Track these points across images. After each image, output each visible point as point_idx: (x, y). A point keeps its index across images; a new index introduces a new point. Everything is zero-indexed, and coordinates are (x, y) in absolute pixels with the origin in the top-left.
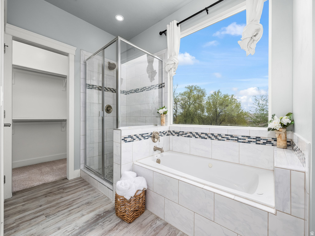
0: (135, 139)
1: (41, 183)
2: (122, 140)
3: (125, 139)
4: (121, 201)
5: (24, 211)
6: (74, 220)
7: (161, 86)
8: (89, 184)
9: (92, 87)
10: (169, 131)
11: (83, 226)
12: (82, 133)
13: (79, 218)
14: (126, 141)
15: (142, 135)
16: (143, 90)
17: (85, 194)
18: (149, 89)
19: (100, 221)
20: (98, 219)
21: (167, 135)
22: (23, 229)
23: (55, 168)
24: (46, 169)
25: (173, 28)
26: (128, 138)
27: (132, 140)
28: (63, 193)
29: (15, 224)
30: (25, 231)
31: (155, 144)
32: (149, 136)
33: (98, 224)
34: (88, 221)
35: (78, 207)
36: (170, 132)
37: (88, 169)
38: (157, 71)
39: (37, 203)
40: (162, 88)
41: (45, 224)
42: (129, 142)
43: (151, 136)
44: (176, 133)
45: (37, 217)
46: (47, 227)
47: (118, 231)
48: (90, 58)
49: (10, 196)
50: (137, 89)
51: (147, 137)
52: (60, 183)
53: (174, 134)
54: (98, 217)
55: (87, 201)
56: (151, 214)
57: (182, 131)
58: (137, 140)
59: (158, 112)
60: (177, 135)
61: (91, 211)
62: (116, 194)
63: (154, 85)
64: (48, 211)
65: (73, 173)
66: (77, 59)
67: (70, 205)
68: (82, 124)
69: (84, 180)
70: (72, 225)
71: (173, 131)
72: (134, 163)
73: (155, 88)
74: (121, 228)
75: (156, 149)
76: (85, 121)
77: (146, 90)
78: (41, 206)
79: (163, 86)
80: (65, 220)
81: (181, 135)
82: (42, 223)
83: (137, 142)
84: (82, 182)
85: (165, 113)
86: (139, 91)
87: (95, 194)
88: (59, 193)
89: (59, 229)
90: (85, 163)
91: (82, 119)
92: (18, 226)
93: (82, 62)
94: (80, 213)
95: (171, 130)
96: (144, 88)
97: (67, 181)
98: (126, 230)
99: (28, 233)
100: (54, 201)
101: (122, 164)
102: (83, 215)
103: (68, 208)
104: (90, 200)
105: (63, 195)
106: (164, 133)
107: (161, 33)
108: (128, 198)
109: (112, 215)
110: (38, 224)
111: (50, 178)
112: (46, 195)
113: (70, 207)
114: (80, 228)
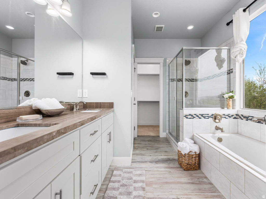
0: (195, 117)
1: (148, 135)
2: (184, 116)
3: (187, 116)
4: (180, 154)
5: (140, 144)
6: (157, 155)
7: (230, 72)
8: (169, 143)
9: (173, 80)
10: (237, 115)
11: (160, 160)
12: (167, 110)
13: (160, 156)
14: (187, 118)
15: (202, 115)
16: (213, 77)
17: (166, 147)
18: (219, 76)
19: (169, 161)
20: (168, 160)
21: (233, 118)
22: (139, 150)
23: (155, 129)
24: (151, 129)
25: (238, 16)
26: (188, 115)
27: (193, 117)
28: (156, 142)
29: (136, 147)
30: (139, 151)
31: (216, 124)
32: (210, 116)
33: (167, 162)
34: (163, 159)
35: (161, 151)
36: (239, 115)
37: (170, 133)
38: (226, 59)
39: (145, 143)
40: (230, 74)
41: (146, 152)
42: (189, 118)
43: (212, 116)
44: (245, 117)
45: (144, 148)
46: (146, 153)
47: (176, 170)
48: (172, 61)
49: (136, 136)
50: (209, 77)
51: (208, 117)
52: (156, 137)
53: (242, 118)
54: (168, 159)
55: (165, 150)
56: (203, 174)
57: (251, 116)
58: (197, 118)
59: (223, 97)
60: (246, 119)
61: (166, 156)
62: (178, 150)
63: (223, 72)
64: (148, 147)
65: (163, 134)
66: (165, 65)
67: (157, 149)
68: (167, 104)
69: (167, 139)
70: (156, 157)
71: (241, 115)
72: (194, 134)
73: (224, 74)
74: (178, 170)
75: (217, 128)
76: (169, 103)
77: (216, 77)
78: (146, 144)
79: (232, 72)
80: (153, 154)
81: (250, 120)
82: (145, 151)
83: (196, 119)
84: (166, 140)
85: (232, 97)
86: (211, 78)
87: (171, 149)
88: (154, 142)
89: (150, 156)
90: (169, 130)
91: (167, 102)
92: (137, 148)
93: (167, 66)
94: (161, 154)
95: (240, 114)
96: (215, 75)
97: (159, 137)
98: (181, 172)
99: (140, 152)
100: (151, 144)
101: (184, 132)
102: (162, 155)
103: (156, 150)
104: (167, 150)
105: (156, 143)
106: (229, 115)
107: (228, 24)
108: (183, 153)
109: (176, 162)
110: (144, 150)
111: (152, 134)
112: (149, 141)
113: (157, 150)
114: (159, 160)
